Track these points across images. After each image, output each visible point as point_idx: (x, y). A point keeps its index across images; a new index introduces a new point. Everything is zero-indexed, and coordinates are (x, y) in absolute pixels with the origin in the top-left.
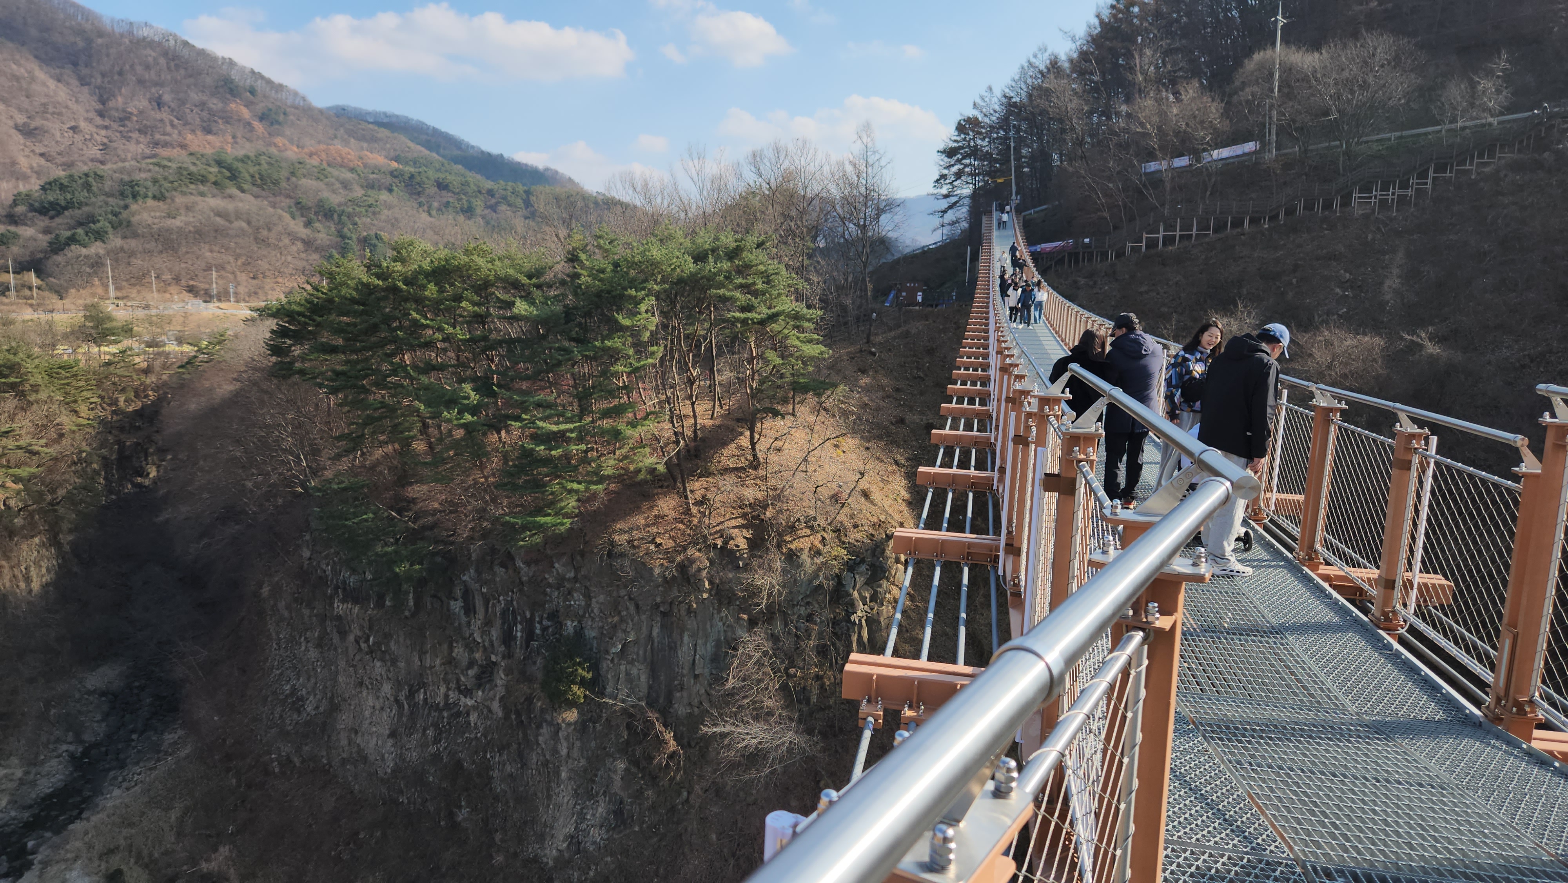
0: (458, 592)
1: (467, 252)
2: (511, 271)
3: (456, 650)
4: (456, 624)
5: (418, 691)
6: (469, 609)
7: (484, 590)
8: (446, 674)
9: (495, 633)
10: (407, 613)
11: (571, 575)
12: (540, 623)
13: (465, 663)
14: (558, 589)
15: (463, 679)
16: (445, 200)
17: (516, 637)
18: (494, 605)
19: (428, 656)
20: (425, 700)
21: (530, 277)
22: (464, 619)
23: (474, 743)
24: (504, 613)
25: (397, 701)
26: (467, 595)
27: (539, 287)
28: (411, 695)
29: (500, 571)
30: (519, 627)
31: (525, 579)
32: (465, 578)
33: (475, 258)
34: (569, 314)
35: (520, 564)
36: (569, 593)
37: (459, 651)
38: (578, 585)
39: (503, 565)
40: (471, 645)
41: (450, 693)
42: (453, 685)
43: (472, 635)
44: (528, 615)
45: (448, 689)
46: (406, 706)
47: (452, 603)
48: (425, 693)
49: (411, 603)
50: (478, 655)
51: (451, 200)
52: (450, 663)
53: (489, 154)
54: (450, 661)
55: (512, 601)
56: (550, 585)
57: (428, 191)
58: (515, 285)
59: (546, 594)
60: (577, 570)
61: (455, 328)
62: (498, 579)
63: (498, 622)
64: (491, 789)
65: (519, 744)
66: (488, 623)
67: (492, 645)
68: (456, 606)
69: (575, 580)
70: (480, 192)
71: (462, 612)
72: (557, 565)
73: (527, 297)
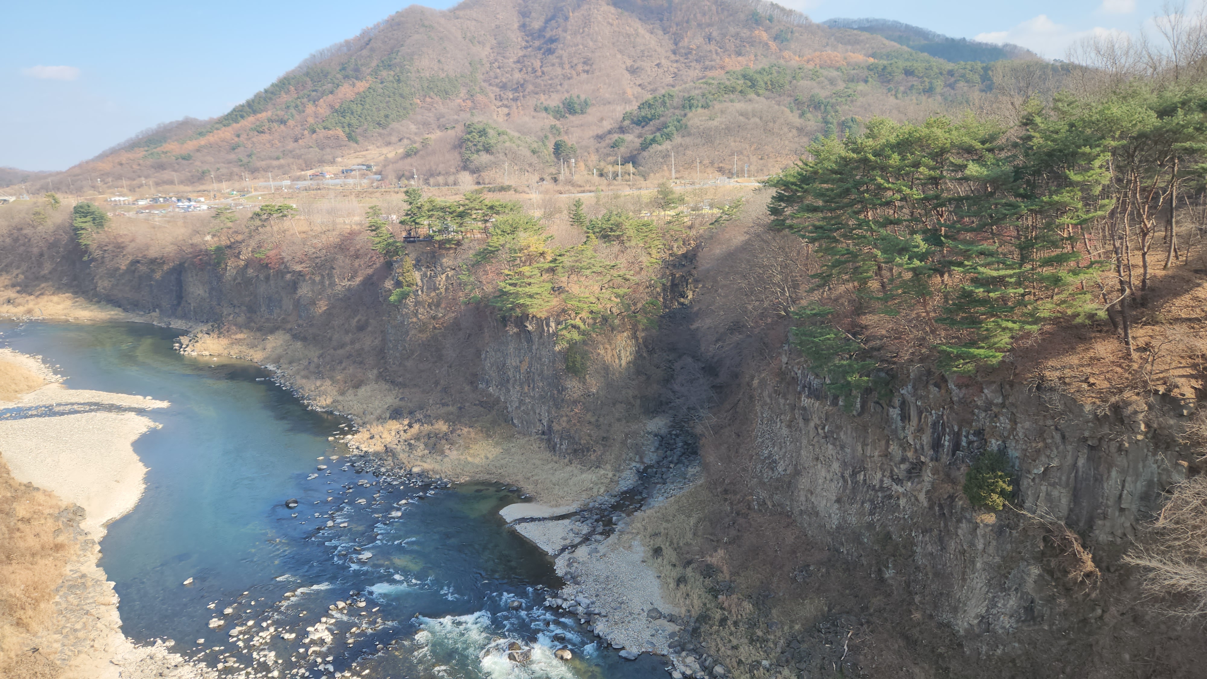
0: (897, 402)
1: (929, 125)
2: (966, 139)
3: (892, 447)
4: (893, 427)
5: (859, 472)
6: (905, 417)
7: (919, 403)
8: (882, 464)
9: (926, 439)
10: (855, 413)
11: (1000, 400)
12: (967, 437)
13: (898, 458)
14: (985, 411)
15: (896, 470)
16: (910, 84)
17: (943, 445)
18: (926, 416)
19: (869, 447)
20: (865, 480)
21: (983, 143)
22: (900, 424)
23: (902, 522)
24: (935, 424)
25: (843, 477)
26: (904, 404)
27: (991, 150)
28: (854, 474)
29: (933, 390)
30: (947, 437)
31: (955, 399)
32: (902, 392)
33: (935, 129)
34: (1018, 173)
35: (951, 386)
36: (996, 416)
37: (894, 448)
38: (1004, 410)
39: (936, 385)
40: (904, 445)
41: (885, 479)
42: (887, 474)
43: (905, 437)
44: (956, 429)
45: (884, 476)
46: (850, 482)
47: (891, 410)
48: (865, 475)
49: (858, 405)
50: (910, 454)
51: (915, 83)
52: (886, 456)
53: (953, 40)
54: (886, 455)
55: (942, 415)
56: (978, 407)
57: (896, 78)
58: (969, 150)
59: (973, 414)
60: (1005, 397)
61: (911, 189)
62: (931, 396)
63: (929, 431)
64: (914, 560)
65: (940, 531)
66: (920, 430)
67: (923, 449)
68: (895, 413)
69: (1003, 405)
70: (941, 74)
71: (899, 418)
72: (986, 391)
73: (980, 160)
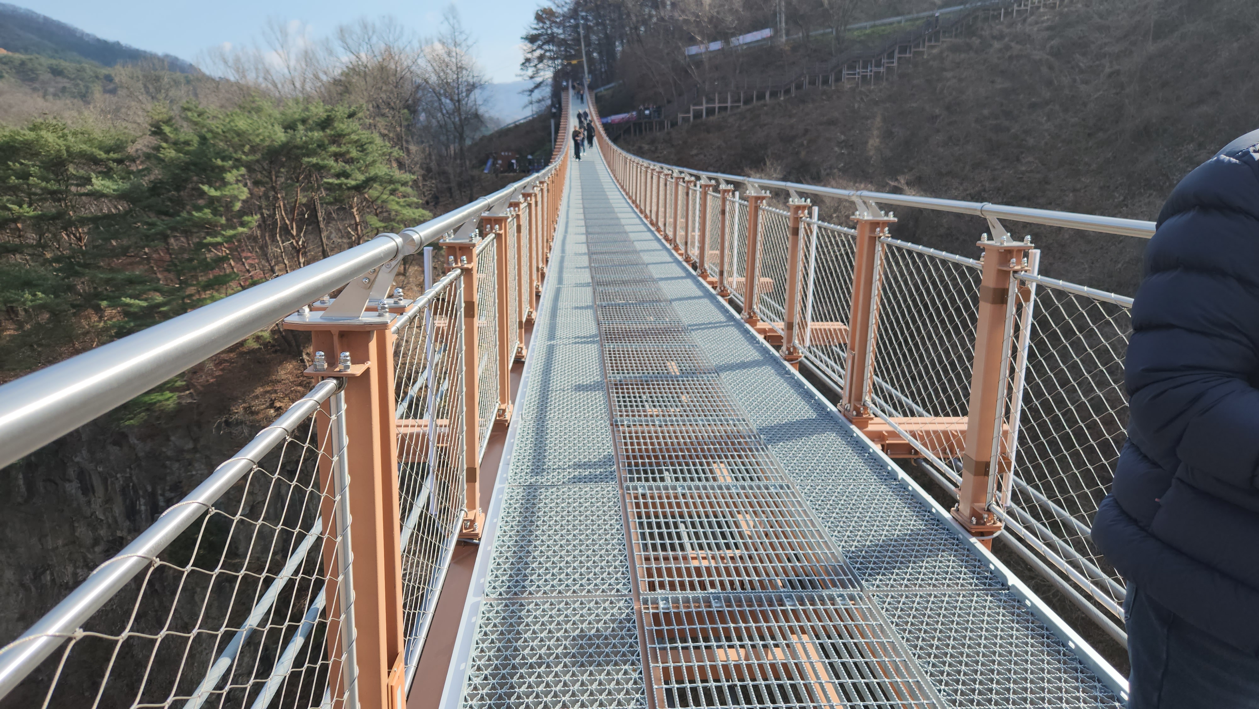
0: (72, 472)
1: (35, 128)
2: (84, 147)
3: (79, 530)
4: (75, 505)
5: (44, 572)
6: (87, 489)
7: (100, 469)
8: (71, 553)
9: (118, 509)
10: (20, 500)
11: (190, 445)
12: (163, 495)
13: (89, 542)
14: (178, 461)
15: (89, 556)
17: (139, 511)
18: (113, 483)
19: (49, 538)
20: (53, 580)
21: (107, 152)
22: (82, 499)
23: (110, 615)
24: (124, 491)
25: (22, 585)
26: (82, 475)
27: (120, 162)
28: (37, 577)
29: (114, 450)
30: (142, 501)
31: (141, 454)
32: (77, 460)
33: (43, 133)
35: (133, 440)
36: (190, 464)
37: (82, 531)
38: (198, 455)
39: (115, 443)
40: (93, 524)
41: (79, 571)
42: (80, 563)
43: (93, 513)
44: (149, 489)
45: (76, 567)
46: (33, 589)
47: (67, 485)
48: (52, 574)
49: (23, 489)
50: (102, 532)
54: (74, 541)
55: (131, 477)
56: (169, 458)
58: (94, 161)
59: (165, 467)
60: (196, 440)
62: (112, 458)
63: (119, 499)
64: (133, 656)
65: (156, 611)
66: (108, 500)
67: (116, 522)
68: (72, 488)
69: (195, 450)
71: (80, 492)
72: (173, 438)
73: (107, 174)
